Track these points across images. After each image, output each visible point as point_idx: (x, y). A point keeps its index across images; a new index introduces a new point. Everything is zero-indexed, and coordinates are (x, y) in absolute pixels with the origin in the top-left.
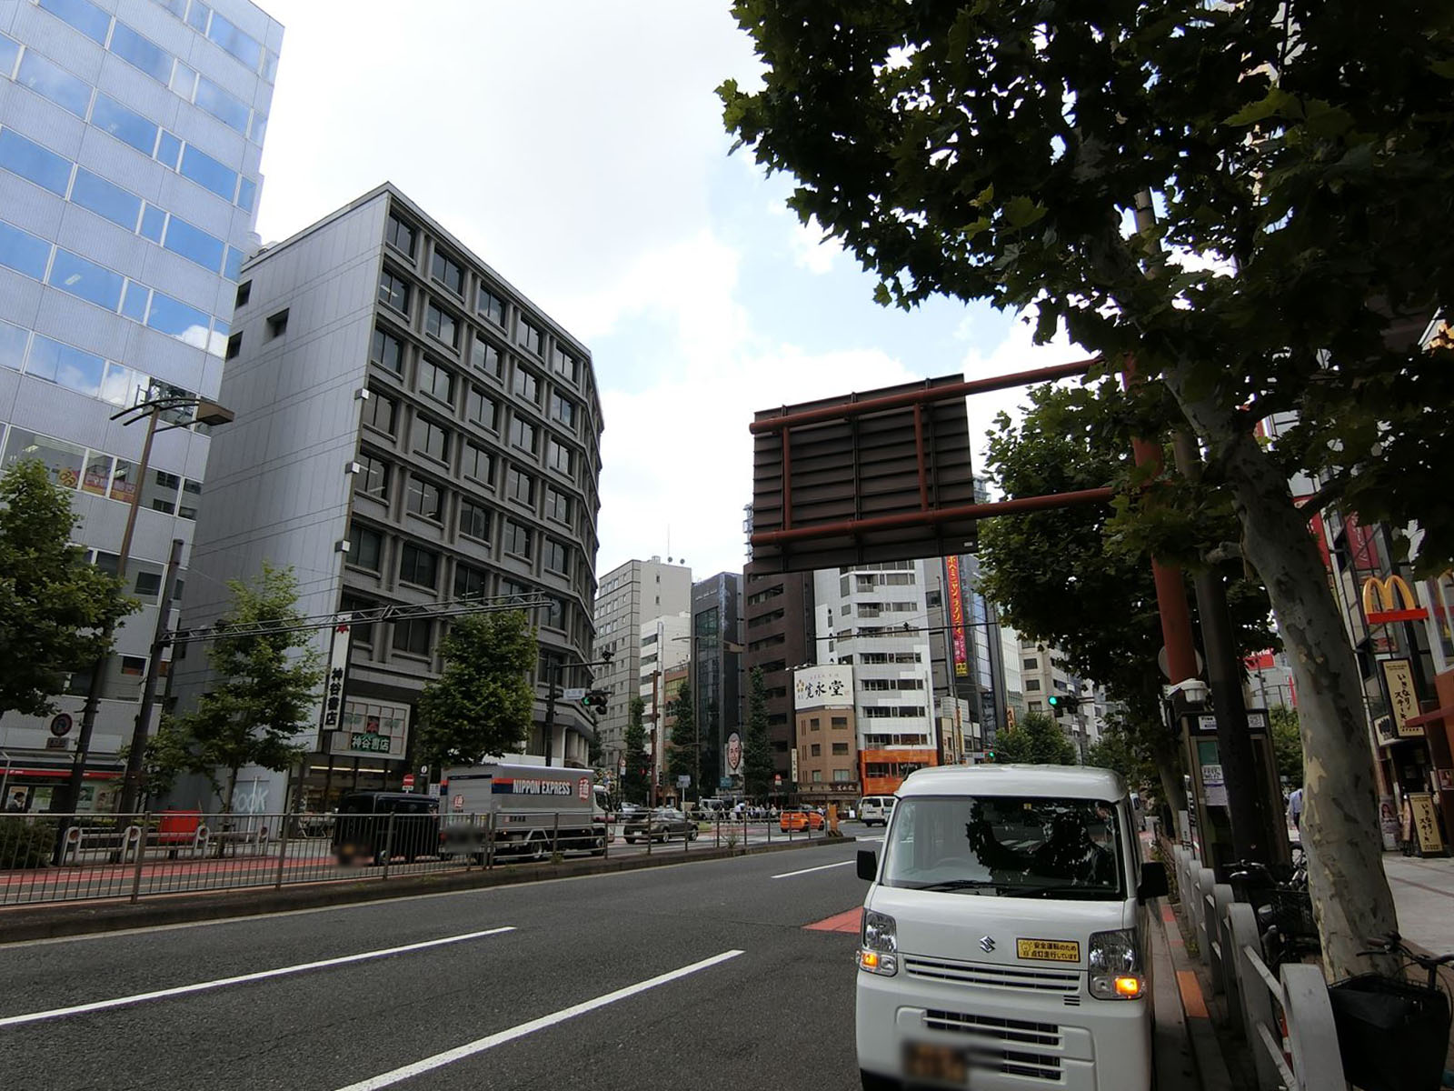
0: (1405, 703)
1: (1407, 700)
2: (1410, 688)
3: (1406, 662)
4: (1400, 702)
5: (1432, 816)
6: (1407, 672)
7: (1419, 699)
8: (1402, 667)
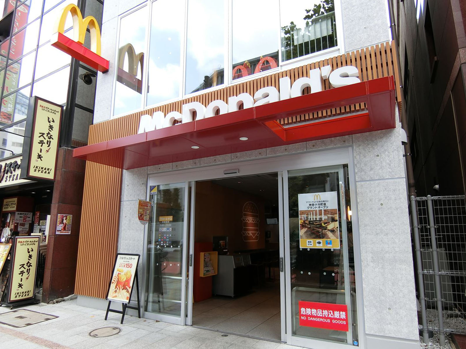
0: (45, 146)
1: (49, 143)
2: (55, 133)
3: (59, 109)
4: (41, 142)
5: (34, 261)
6: (57, 118)
7: (60, 145)
8: (54, 112)
